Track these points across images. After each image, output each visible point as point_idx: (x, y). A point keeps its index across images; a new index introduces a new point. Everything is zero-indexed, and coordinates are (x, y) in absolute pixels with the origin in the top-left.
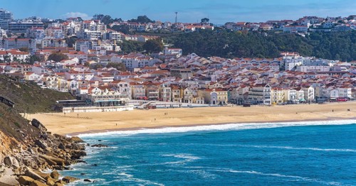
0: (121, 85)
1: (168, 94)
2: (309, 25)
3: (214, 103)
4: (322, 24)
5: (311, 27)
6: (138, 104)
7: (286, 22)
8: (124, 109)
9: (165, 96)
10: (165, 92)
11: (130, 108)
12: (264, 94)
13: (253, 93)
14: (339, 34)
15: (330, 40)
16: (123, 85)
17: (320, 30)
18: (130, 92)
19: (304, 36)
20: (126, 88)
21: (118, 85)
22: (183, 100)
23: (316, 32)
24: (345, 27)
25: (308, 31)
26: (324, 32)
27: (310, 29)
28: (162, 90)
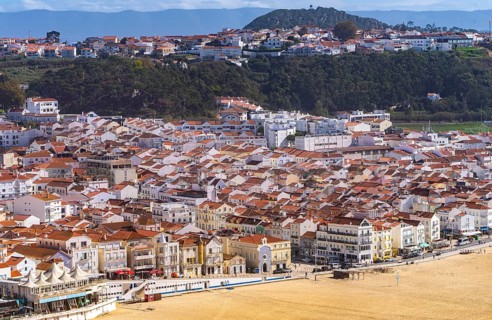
0: (74, 245)
1: (173, 258)
2: (241, 44)
3: (265, 269)
4: (263, 42)
5: (246, 48)
6: (120, 289)
7: (199, 40)
8: (100, 312)
9: (167, 262)
10: (167, 254)
11: (110, 306)
12: (359, 240)
13: (328, 236)
14: (300, 61)
15: (286, 71)
16: (79, 245)
17: (263, 54)
18: (95, 259)
19: (240, 64)
20: (87, 251)
21: (68, 244)
22: (203, 267)
23: (257, 57)
24: (307, 49)
25: (243, 56)
26: (270, 57)
27: (245, 53)
28: (162, 251)
